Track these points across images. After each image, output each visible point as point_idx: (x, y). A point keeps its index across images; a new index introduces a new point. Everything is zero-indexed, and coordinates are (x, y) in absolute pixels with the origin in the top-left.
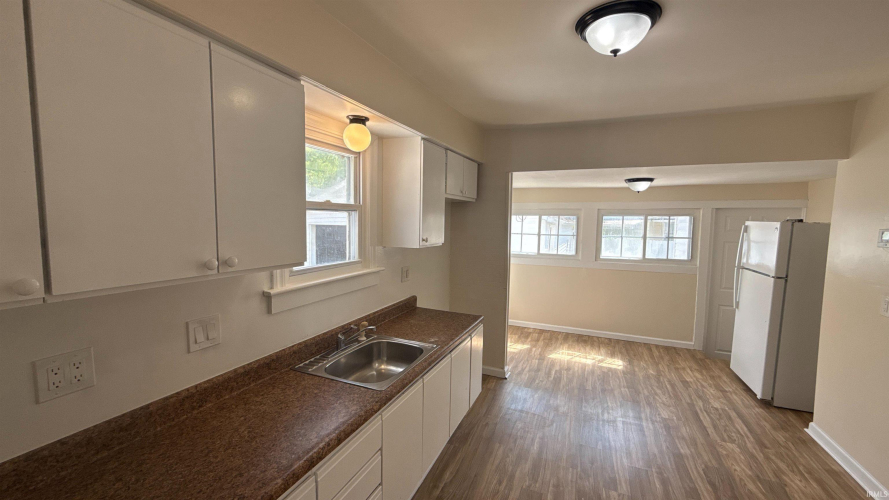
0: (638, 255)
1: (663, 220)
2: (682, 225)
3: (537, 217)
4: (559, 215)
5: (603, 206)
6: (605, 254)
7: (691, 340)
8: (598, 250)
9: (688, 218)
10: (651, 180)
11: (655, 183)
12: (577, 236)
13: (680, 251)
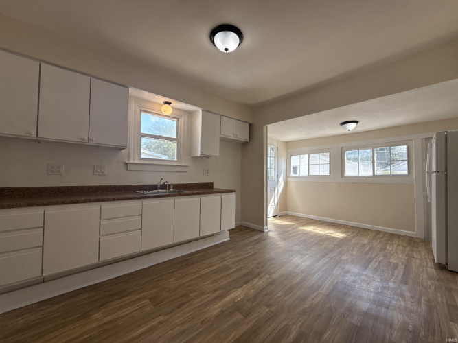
0: (371, 174)
3: (307, 156)
4: (319, 153)
5: (344, 145)
6: (348, 173)
7: (414, 231)
8: (343, 171)
9: (405, 147)
12: (330, 163)
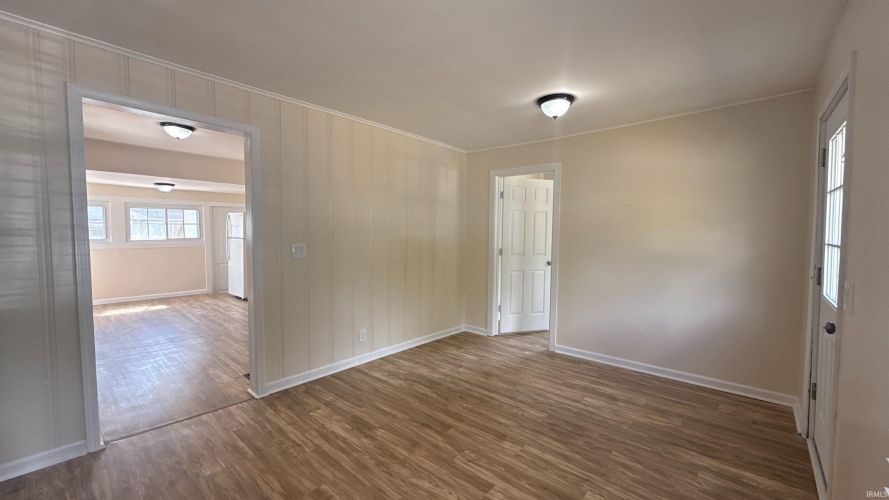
1: (178, 212)
2: (191, 216)
5: (128, 200)
6: (134, 237)
7: (205, 288)
8: (128, 234)
9: (195, 212)
10: (173, 185)
11: (175, 187)
12: (106, 223)
13: (192, 232)
